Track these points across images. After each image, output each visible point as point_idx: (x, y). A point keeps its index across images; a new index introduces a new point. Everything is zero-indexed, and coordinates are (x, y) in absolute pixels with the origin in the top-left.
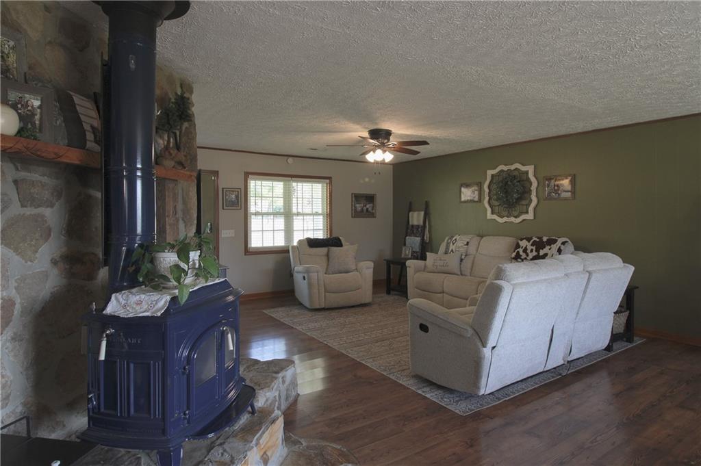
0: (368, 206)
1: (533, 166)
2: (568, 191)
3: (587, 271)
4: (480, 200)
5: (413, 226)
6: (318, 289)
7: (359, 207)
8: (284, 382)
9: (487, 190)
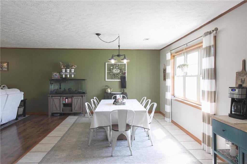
2: (6, 68)
3: (7, 94)
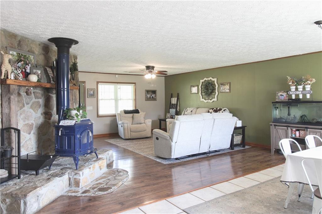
0: (153, 95)
1: (216, 79)
2: (228, 90)
3: (214, 118)
4: (198, 93)
5: (172, 104)
6: (128, 131)
7: (149, 96)
8: (108, 155)
9: (200, 88)
